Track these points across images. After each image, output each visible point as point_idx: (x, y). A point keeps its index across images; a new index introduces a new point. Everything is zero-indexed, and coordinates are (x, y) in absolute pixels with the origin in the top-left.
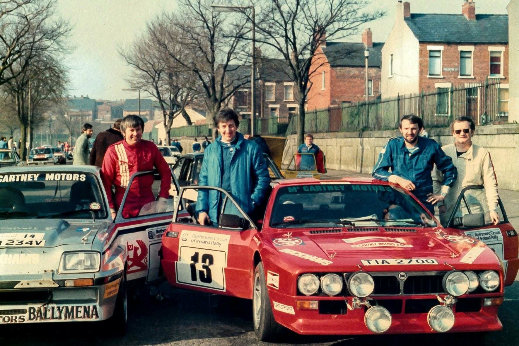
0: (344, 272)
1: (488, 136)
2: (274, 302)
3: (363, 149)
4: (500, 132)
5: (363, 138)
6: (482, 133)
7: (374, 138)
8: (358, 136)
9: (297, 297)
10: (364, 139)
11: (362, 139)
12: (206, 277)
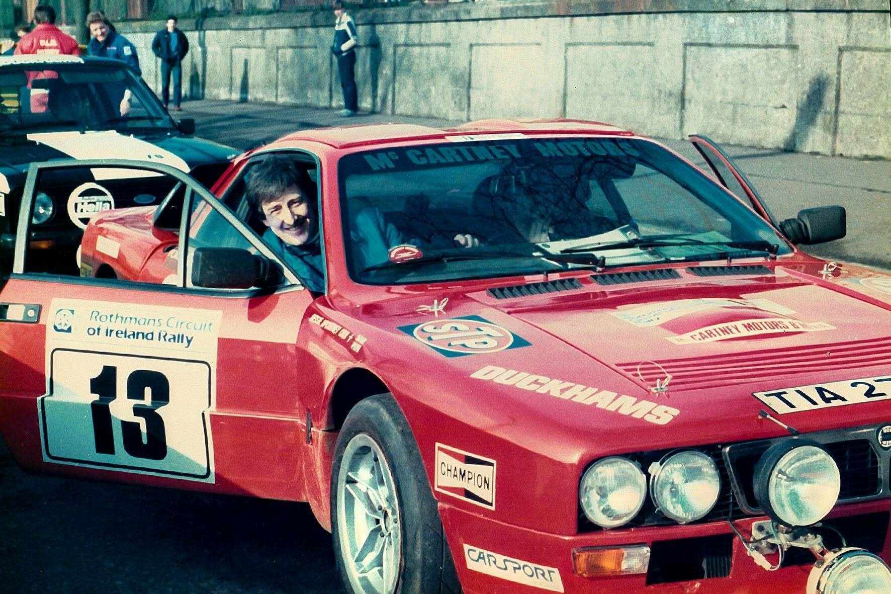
0: (725, 445)
1: (481, 22)
2: (466, 547)
3: (204, 53)
4: (509, 15)
5: (205, 31)
6: (467, 17)
7: (228, 31)
8: (194, 28)
9: (579, 538)
10: (208, 32)
11: (202, 33)
12: (145, 441)
